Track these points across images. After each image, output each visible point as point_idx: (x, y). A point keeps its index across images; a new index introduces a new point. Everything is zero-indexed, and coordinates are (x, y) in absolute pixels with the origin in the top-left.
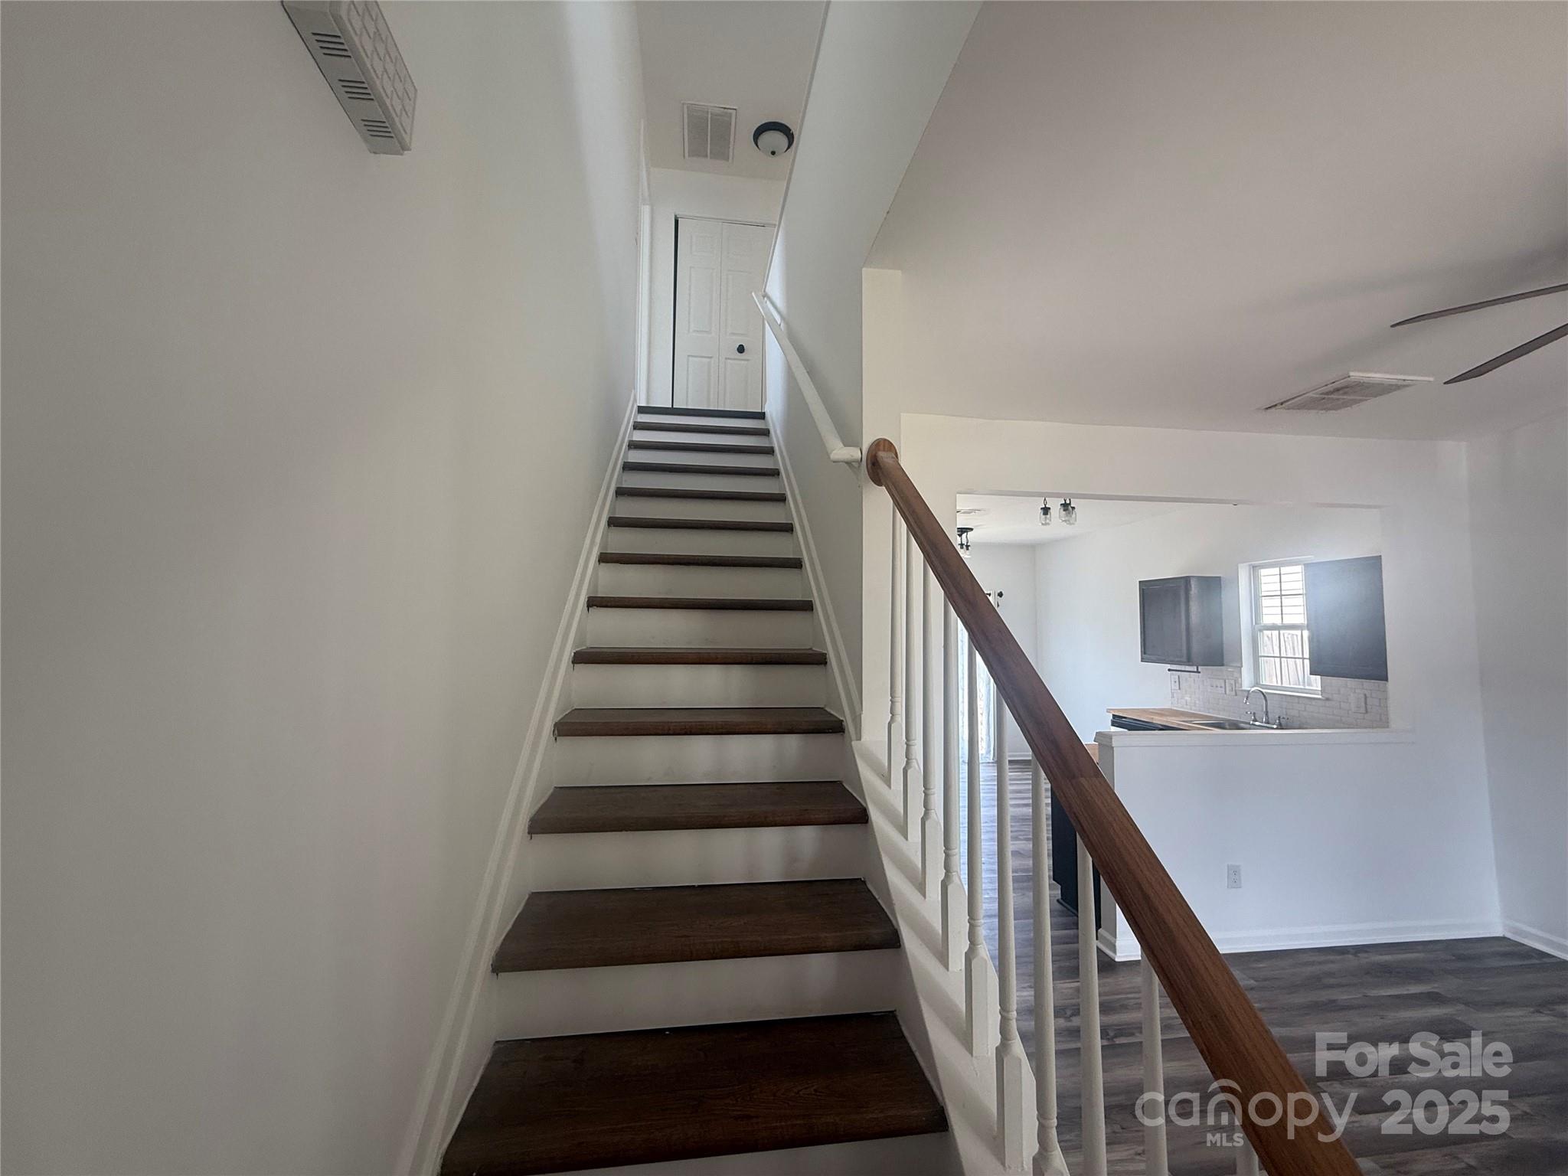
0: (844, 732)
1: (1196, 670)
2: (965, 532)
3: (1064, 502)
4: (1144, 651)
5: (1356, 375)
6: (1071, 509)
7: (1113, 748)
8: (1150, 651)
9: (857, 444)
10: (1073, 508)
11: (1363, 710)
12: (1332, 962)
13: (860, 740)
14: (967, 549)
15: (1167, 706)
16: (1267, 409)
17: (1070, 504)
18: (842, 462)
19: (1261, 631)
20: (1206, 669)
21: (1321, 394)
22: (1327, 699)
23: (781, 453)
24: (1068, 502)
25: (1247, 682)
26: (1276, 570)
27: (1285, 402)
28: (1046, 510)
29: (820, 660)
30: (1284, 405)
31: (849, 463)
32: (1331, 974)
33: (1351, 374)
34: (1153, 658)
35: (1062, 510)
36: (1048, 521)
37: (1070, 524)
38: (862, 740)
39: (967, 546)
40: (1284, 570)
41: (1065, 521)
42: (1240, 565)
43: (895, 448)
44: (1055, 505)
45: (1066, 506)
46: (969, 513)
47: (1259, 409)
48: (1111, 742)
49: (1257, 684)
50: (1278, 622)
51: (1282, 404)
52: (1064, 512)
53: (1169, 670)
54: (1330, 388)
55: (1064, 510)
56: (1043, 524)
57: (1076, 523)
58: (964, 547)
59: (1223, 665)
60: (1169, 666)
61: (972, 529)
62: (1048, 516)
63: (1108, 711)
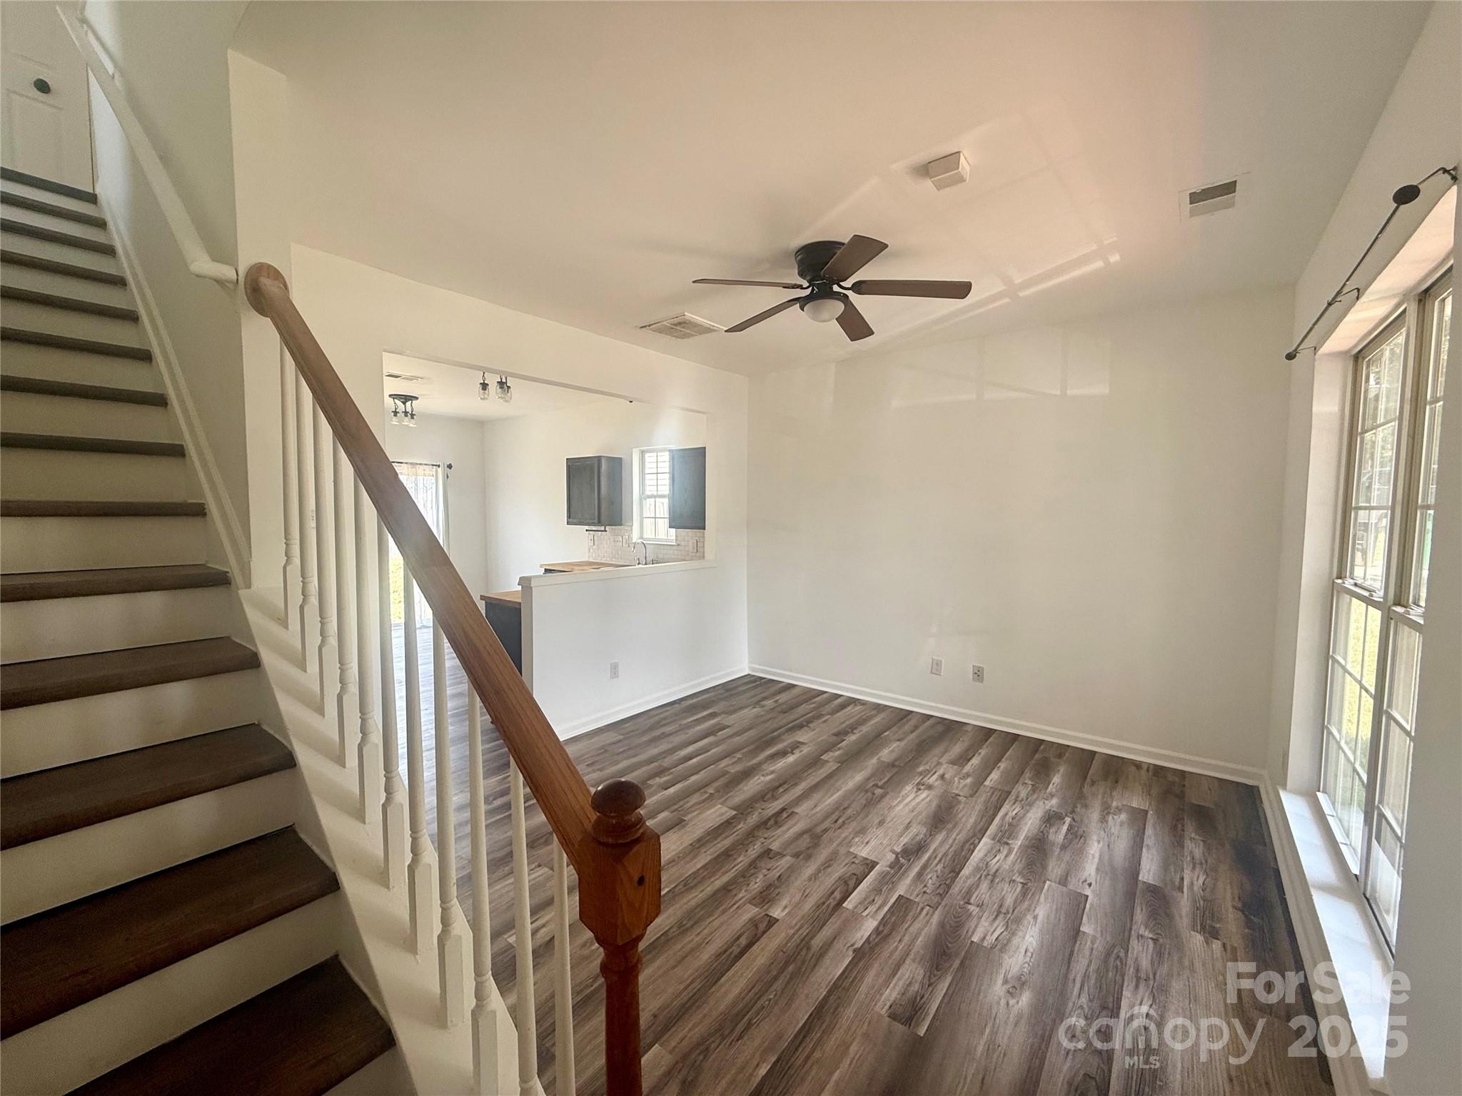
0: (230, 584)
1: (603, 529)
2: (409, 400)
3: (500, 380)
4: (569, 517)
5: (689, 315)
6: (506, 387)
7: (531, 588)
8: (574, 516)
9: (231, 260)
10: (509, 387)
11: (695, 551)
12: (667, 711)
13: (250, 587)
14: (412, 418)
15: (585, 559)
16: (642, 327)
17: (506, 383)
18: (211, 279)
19: (645, 499)
20: (612, 529)
21: (671, 324)
22: (678, 545)
23: (128, 256)
24: (504, 380)
25: (635, 537)
26: (655, 454)
27: (652, 325)
28: (484, 386)
29: (197, 511)
30: (651, 327)
31: (219, 282)
32: (665, 719)
33: (686, 314)
34: (575, 521)
35: (498, 387)
36: (486, 396)
37: (506, 401)
38: (252, 587)
39: (412, 416)
40: (659, 454)
41: (502, 398)
42: (634, 450)
43: (282, 275)
44: (492, 380)
45: (502, 384)
46: (411, 380)
47: (636, 326)
48: (530, 584)
49: (642, 538)
50: (655, 493)
51: (649, 326)
52: (500, 390)
53: (587, 530)
54: (676, 321)
55: (500, 388)
56: (481, 399)
57: (512, 401)
58: (409, 416)
59: (621, 525)
60: (587, 527)
61: (417, 398)
62: (487, 392)
63: (541, 566)
